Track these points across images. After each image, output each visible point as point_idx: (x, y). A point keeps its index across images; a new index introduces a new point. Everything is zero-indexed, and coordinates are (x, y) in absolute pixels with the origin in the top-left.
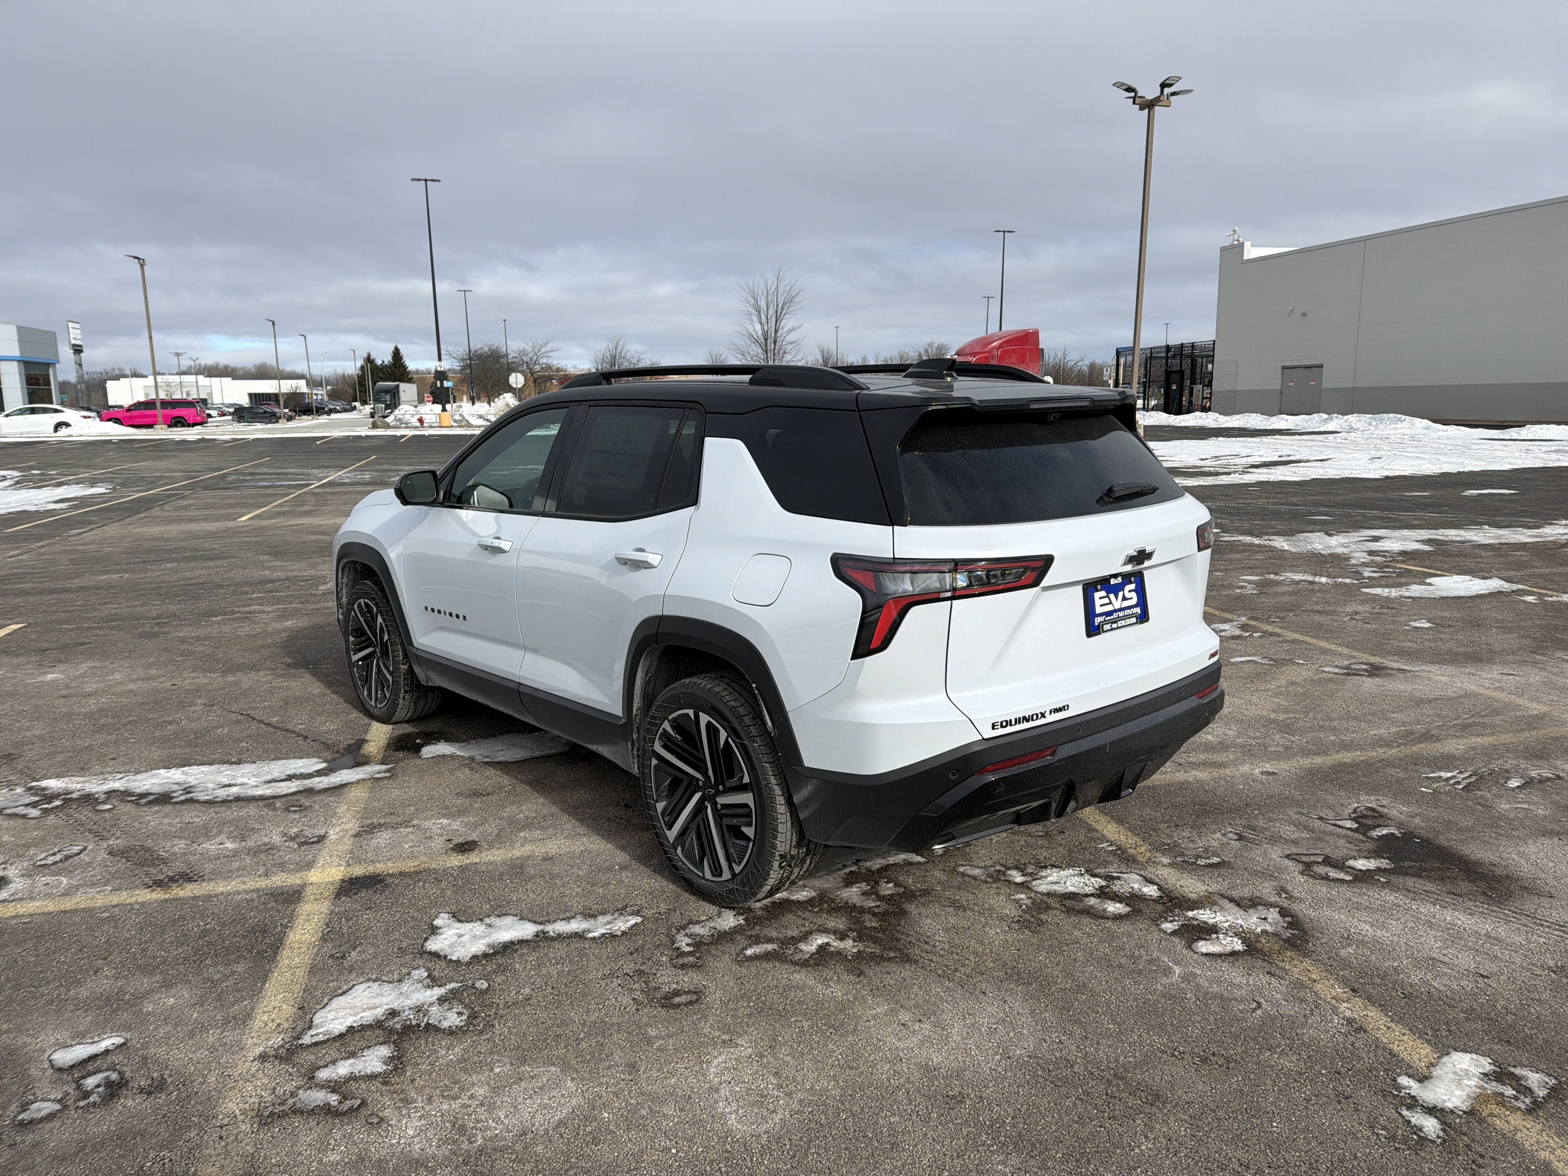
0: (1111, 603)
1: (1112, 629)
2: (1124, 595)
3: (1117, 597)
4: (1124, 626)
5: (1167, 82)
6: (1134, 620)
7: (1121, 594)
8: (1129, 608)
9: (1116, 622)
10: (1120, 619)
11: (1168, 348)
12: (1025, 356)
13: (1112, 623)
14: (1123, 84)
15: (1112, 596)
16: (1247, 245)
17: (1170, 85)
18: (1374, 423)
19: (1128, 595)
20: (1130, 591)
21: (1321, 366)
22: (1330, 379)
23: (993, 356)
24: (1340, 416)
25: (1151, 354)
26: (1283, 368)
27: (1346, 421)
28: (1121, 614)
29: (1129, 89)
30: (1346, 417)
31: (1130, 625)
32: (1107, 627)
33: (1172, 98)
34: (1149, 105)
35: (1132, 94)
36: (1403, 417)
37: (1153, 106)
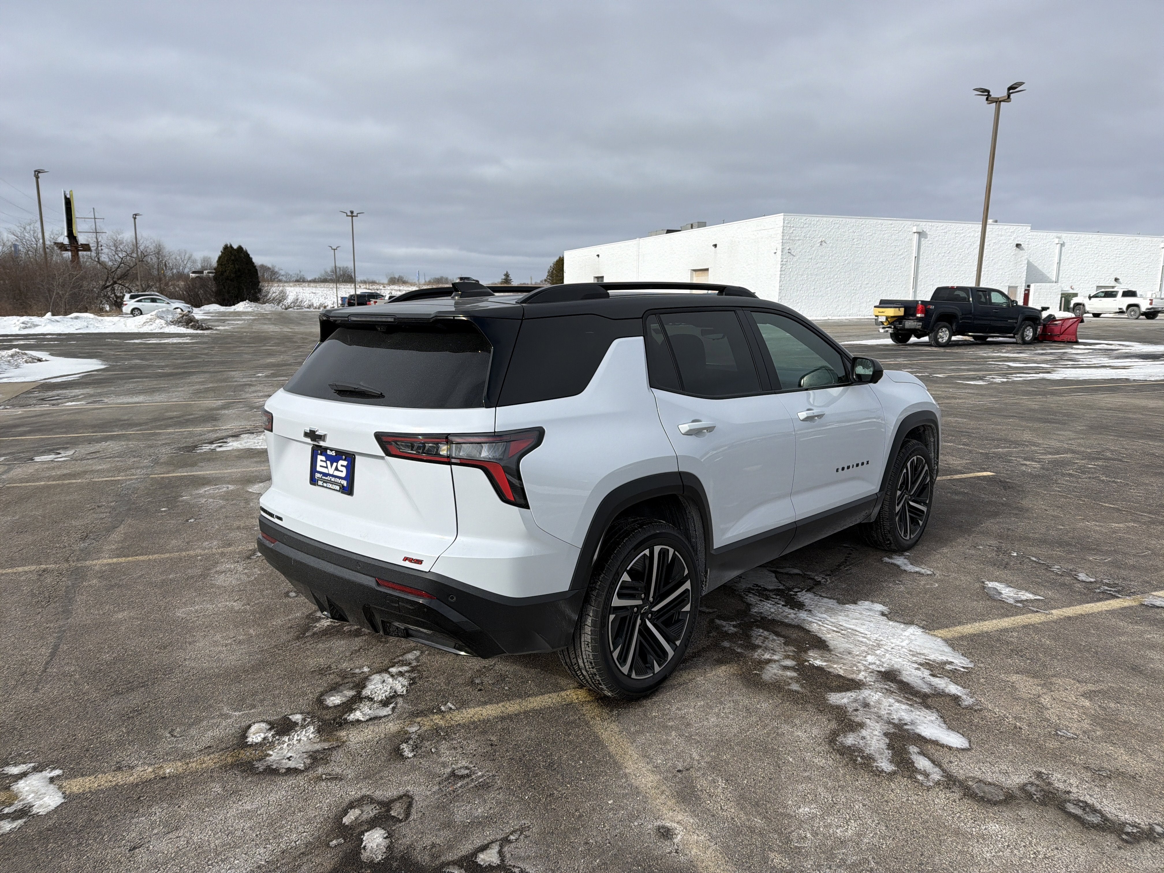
0: (327, 467)
1: (323, 486)
2: (337, 466)
3: (332, 465)
4: (330, 488)
6: (338, 488)
7: (335, 464)
8: (340, 478)
9: (326, 483)
10: (331, 482)
13: (324, 482)
15: (328, 463)
19: (340, 468)
20: (342, 466)
28: (333, 479)
31: (334, 490)
32: (320, 483)
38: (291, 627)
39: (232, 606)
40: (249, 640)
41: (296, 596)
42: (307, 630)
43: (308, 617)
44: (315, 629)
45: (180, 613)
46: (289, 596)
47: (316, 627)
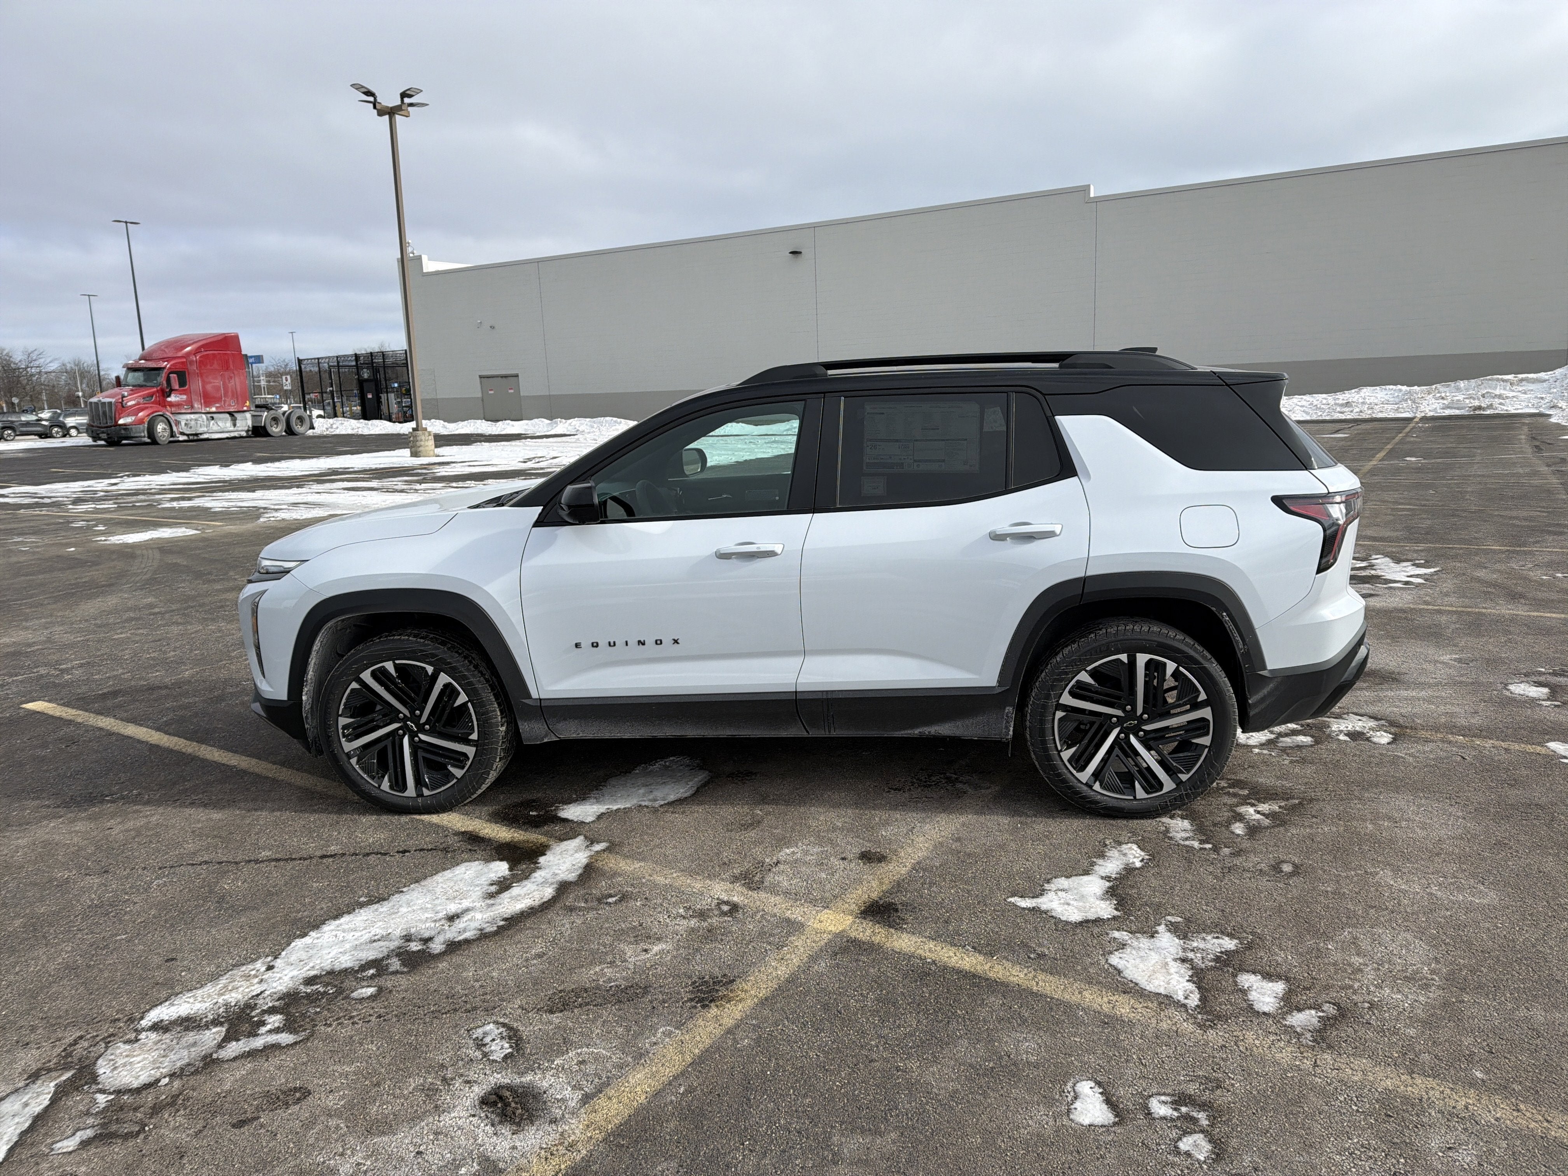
5: (408, 92)
11: (357, 357)
12: (227, 362)
14: (363, 87)
16: (425, 258)
17: (410, 96)
18: (595, 426)
21: (517, 376)
22: (528, 387)
23: (191, 362)
24: (564, 421)
25: (338, 362)
26: (481, 377)
27: (570, 424)
29: (369, 93)
30: (569, 421)
33: (410, 109)
34: (391, 112)
35: (371, 99)
36: (619, 420)
37: (394, 114)
38: (1313, 816)
39: (1395, 878)
40: (1376, 817)
41: (1282, 862)
42: (1294, 807)
43: (1283, 823)
44: (1283, 804)
45: (1490, 897)
46: (1295, 866)
47: (1280, 807)
